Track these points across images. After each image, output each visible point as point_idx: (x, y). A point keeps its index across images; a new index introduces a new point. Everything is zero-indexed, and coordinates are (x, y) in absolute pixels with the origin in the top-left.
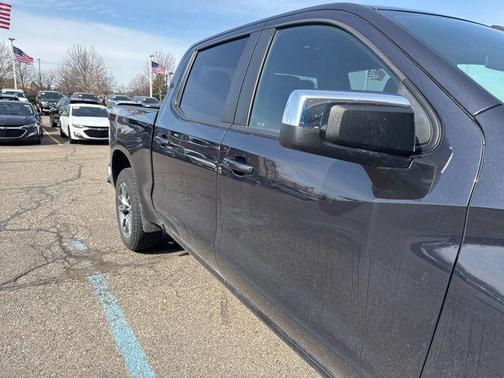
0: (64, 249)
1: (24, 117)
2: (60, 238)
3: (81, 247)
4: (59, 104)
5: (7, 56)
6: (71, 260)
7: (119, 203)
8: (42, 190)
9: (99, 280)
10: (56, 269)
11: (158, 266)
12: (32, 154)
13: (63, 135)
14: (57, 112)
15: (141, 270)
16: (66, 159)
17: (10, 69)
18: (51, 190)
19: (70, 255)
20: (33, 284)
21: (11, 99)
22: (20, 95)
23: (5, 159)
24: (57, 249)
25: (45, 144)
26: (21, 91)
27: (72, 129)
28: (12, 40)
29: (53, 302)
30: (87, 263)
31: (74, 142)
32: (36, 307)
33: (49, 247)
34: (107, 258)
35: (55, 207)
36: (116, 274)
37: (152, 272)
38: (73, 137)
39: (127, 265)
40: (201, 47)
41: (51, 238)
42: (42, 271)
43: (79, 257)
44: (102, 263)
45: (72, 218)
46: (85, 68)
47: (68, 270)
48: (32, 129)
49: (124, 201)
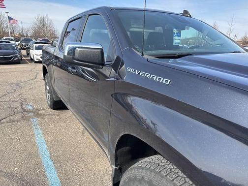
0: (23, 109)
1: (12, 51)
2: (22, 104)
3: (30, 108)
4: (30, 44)
5: (6, 21)
6: (25, 113)
7: (46, 89)
8: (18, 84)
9: (35, 121)
10: (18, 117)
11: (61, 115)
12: (15, 68)
13: (31, 59)
14: (29, 48)
15: (54, 117)
16: (31, 71)
17: (7, 27)
18: (21, 85)
19: (25, 111)
20: (8, 122)
21: (7, 42)
22: (12, 40)
23: (3, 71)
24: (20, 109)
25: (23, 63)
26: (13, 38)
27: (35, 56)
28: (7, 13)
29: (15, 128)
30: (31, 114)
31: (36, 62)
32: (7, 130)
33: (16, 108)
34: (40, 112)
35: (22, 92)
36: (43, 118)
37: (58, 117)
38: (36, 60)
39: (48, 115)
40: (70, 20)
41: (18, 104)
42: (12, 117)
43: (28, 112)
44: (38, 114)
45: (29, 96)
46: (44, 25)
47: (23, 117)
48: (16, 57)
49: (48, 88)
